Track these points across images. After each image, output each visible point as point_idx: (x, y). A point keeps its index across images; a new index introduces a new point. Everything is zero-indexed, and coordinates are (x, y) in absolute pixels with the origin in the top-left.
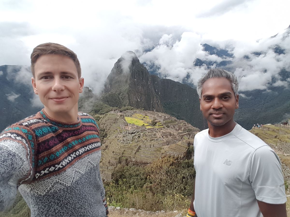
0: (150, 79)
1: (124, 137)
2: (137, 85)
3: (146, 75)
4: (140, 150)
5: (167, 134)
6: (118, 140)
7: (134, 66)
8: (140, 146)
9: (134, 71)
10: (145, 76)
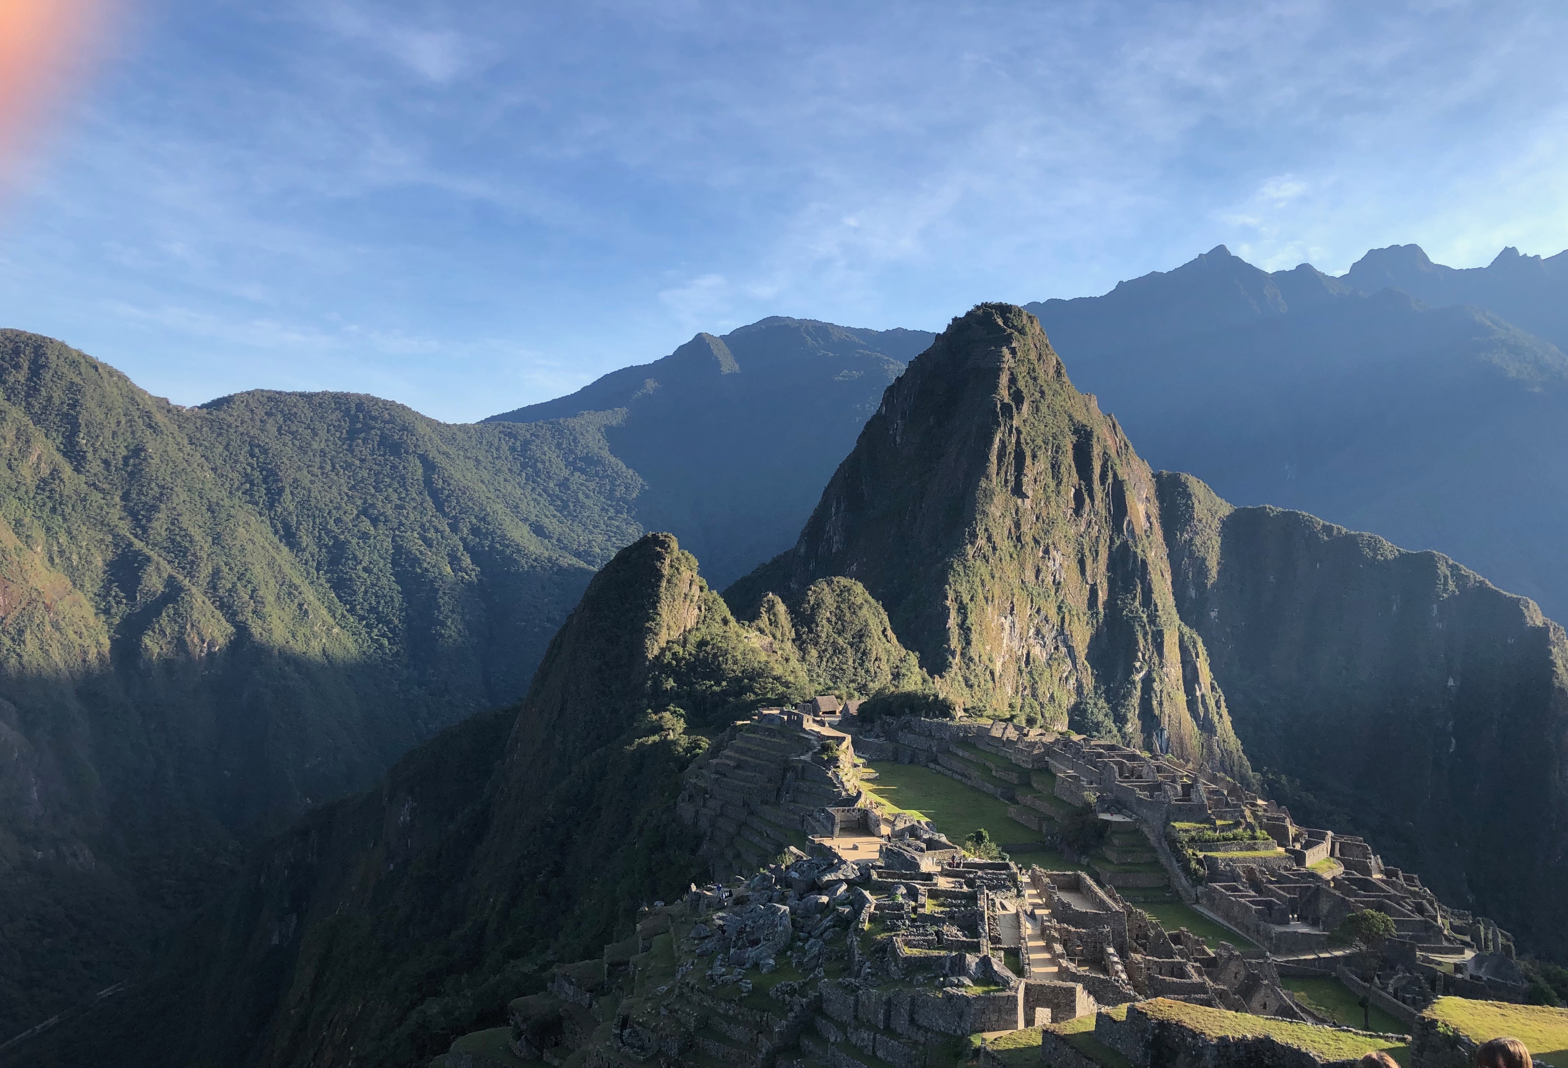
2: (1034, 539)
3: (1110, 475)
4: (807, 1042)
8: (820, 1000)
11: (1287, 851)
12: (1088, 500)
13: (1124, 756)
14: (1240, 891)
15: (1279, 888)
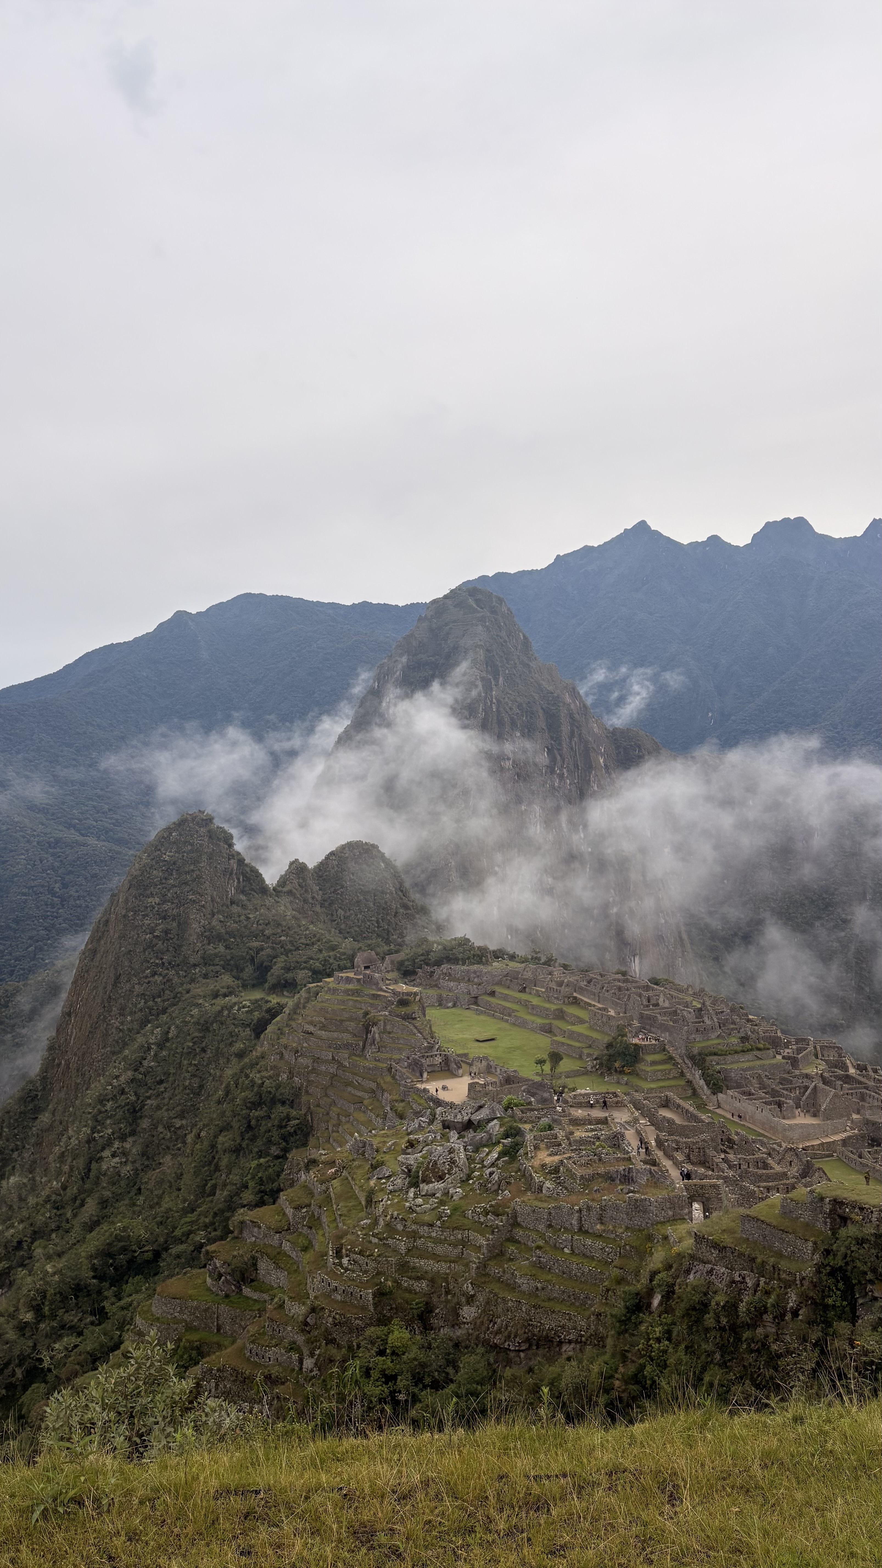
0: (602, 761)
1: (410, 1150)
3: (577, 733)
4: (511, 1248)
5: (703, 1136)
6: (374, 1167)
7: (496, 679)
8: (515, 1216)
9: (498, 711)
10: (572, 735)
11: (784, 1058)
12: (559, 758)
13: (639, 987)
14: (753, 1094)
15: (783, 1089)
